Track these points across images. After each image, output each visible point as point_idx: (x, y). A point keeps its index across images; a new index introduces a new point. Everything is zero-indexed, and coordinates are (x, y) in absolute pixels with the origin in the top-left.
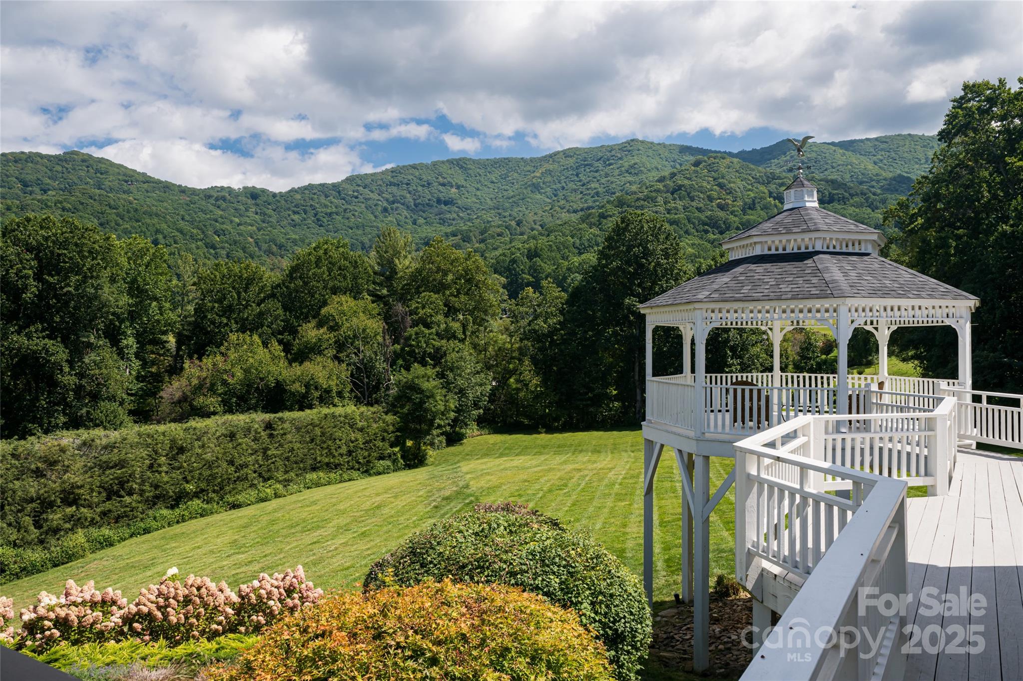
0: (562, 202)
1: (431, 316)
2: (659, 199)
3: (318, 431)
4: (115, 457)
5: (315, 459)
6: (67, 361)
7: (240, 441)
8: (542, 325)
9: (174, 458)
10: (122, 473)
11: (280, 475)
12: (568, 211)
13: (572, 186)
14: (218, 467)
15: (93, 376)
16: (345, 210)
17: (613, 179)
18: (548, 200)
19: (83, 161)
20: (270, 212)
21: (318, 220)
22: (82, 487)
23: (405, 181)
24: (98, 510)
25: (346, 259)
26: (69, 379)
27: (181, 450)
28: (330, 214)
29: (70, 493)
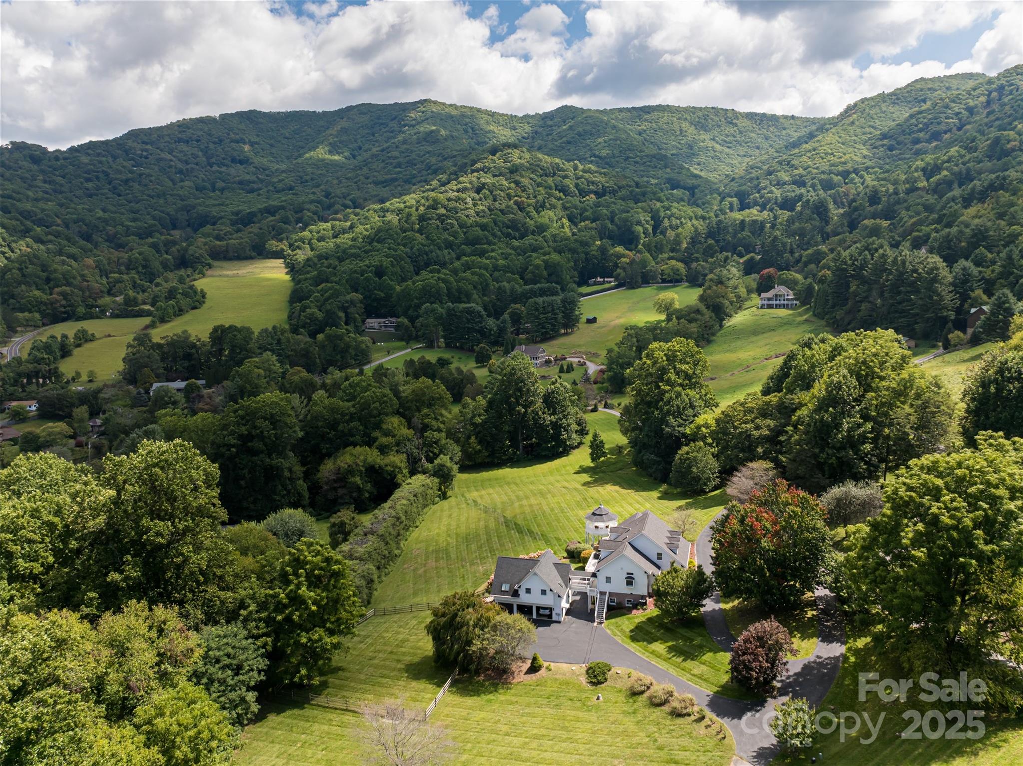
2: (468, 199)
23: (194, 137)
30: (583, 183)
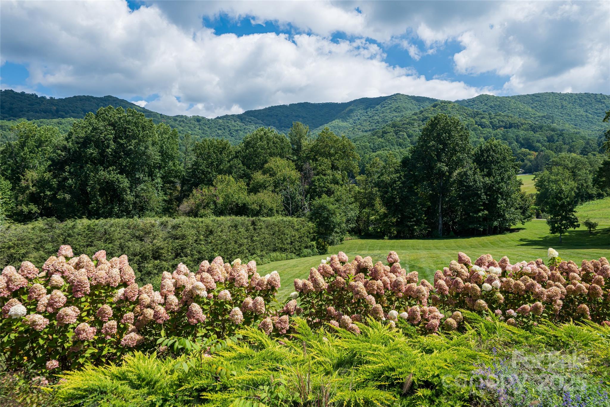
0: (359, 126)
1: (325, 170)
2: (415, 124)
3: (277, 229)
4: (179, 232)
5: (275, 245)
6: (129, 188)
7: (240, 230)
8: (386, 178)
9: (207, 237)
10: (183, 242)
11: (258, 252)
12: (362, 131)
13: (363, 118)
14: (230, 244)
15: (142, 196)
16: (245, 128)
17: (386, 114)
18: (350, 125)
19: (114, 101)
20: (206, 129)
21: (231, 133)
22: (162, 249)
23: (275, 114)
24: (171, 263)
25: (276, 138)
26: (129, 197)
27: (211, 232)
28: (237, 131)
29: (157, 252)
30: (496, 121)
